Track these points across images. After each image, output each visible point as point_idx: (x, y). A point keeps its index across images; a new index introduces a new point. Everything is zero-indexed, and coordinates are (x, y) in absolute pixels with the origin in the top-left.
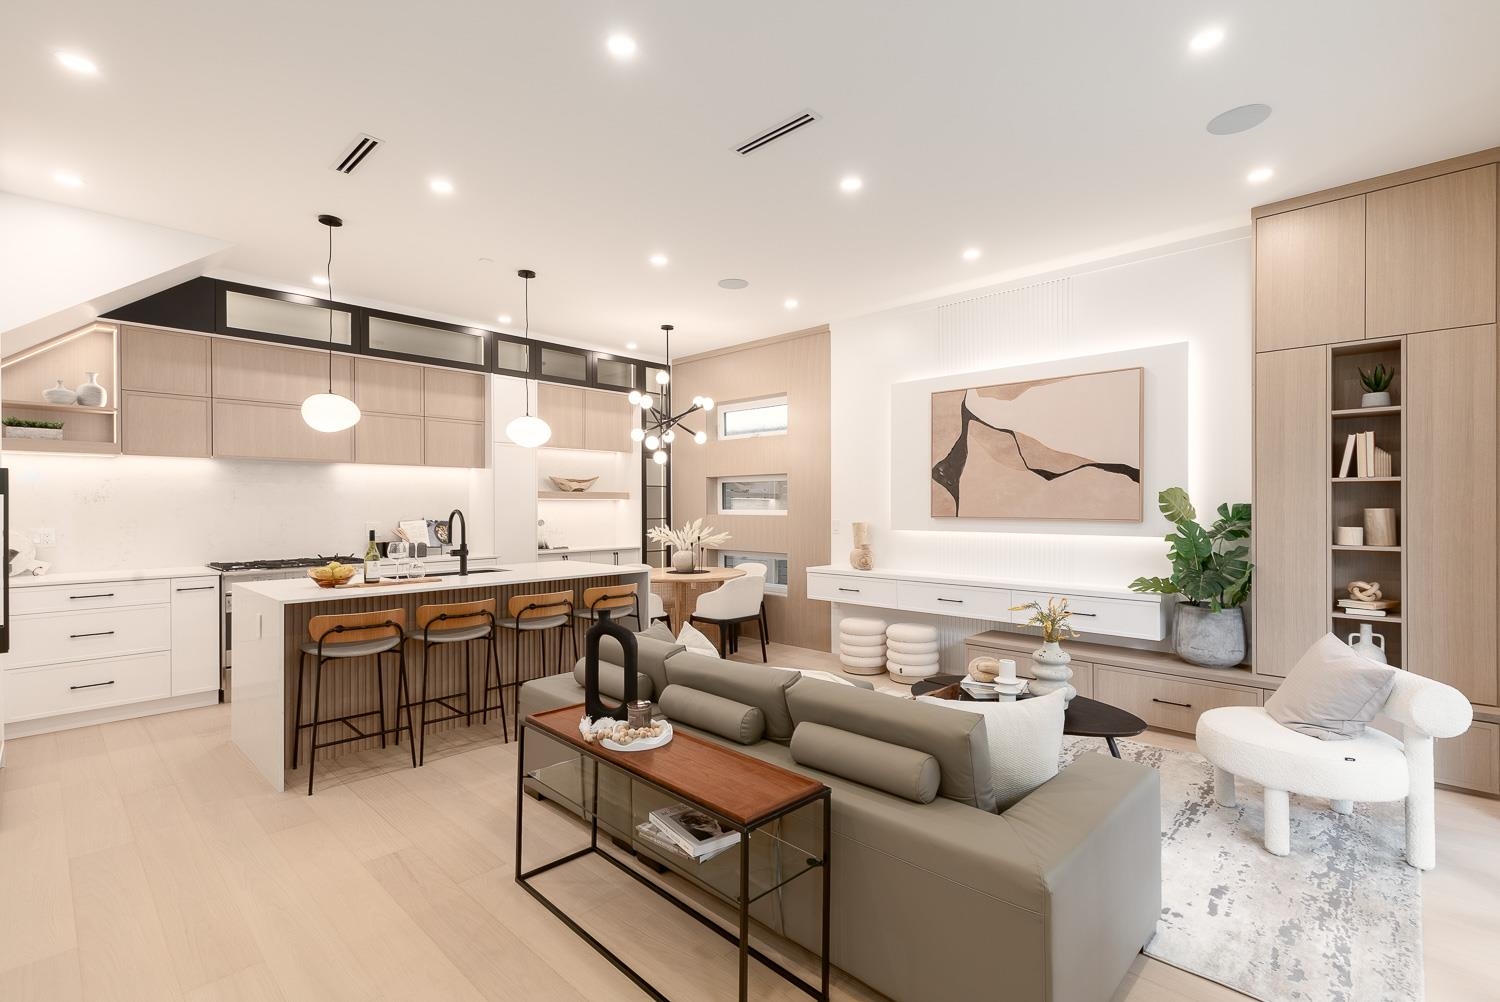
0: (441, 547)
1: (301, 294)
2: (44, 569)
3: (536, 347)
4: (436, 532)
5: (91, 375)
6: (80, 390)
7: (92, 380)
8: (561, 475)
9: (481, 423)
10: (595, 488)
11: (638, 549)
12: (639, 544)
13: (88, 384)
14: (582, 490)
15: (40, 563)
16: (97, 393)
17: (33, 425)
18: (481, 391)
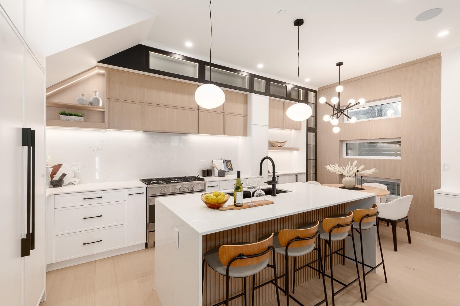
0: (229, 172)
1: (178, 55)
2: (77, 182)
3: (268, 81)
4: (227, 165)
5: (95, 92)
6: (91, 100)
7: (96, 95)
8: (274, 140)
9: (246, 116)
10: (285, 146)
11: (305, 173)
12: (305, 171)
13: (94, 96)
14: (281, 146)
15: (76, 179)
16: (98, 100)
17: (71, 115)
18: (246, 101)
